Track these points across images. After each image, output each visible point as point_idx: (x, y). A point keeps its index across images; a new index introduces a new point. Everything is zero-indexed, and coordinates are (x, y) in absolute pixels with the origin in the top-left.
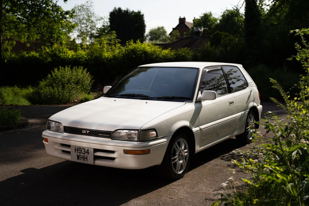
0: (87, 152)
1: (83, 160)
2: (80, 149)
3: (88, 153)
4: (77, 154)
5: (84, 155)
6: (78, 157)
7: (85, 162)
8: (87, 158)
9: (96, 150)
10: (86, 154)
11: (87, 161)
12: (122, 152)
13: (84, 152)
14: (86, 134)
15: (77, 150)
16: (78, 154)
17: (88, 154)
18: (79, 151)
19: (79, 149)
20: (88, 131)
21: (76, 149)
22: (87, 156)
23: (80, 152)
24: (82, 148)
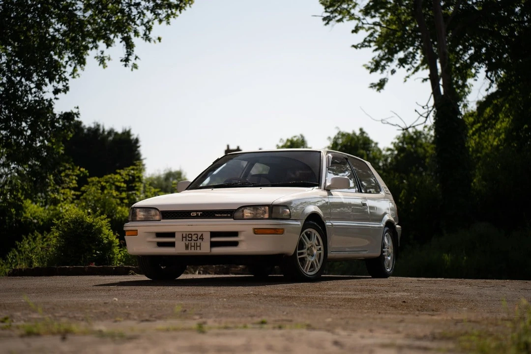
1: (194, 250)
2: (190, 236)
3: (202, 239)
4: (185, 243)
5: (195, 242)
6: (187, 247)
7: (198, 251)
8: (200, 246)
9: (213, 234)
10: (200, 241)
11: (200, 250)
12: (252, 232)
13: (196, 239)
14: (197, 217)
15: (186, 237)
16: (187, 243)
17: (202, 241)
18: (188, 238)
19: (187, 236)
20: (199, 213)
21: (184, 236)
22: (200, 243)
23: (190, 239)
24: (193, 234)
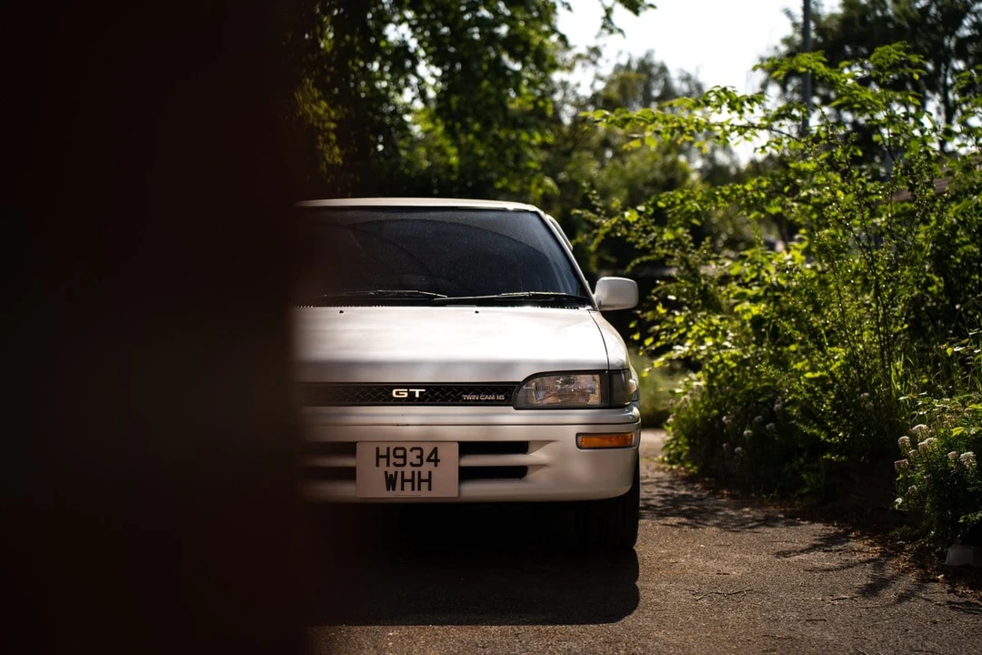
0: (433, 457)
1: (413, 489)
2: (400, 453)
3: (436, 461)
4: (386, 473)
5: (416, 470)
6: (391, 482)
7: (423, 494)
8: (429, 481)
9: (468, 448)
10: (427, 467)
11: (430, 489)
13: (418, 461)
14: (412, 401)
15: (387, 456)
16: (392, 470)
17: (436, 465)
18: (393, 459)
19: (392, 454)
20: (417, 389)
21: (383, 452)
22: (430, 473)
23: (400, 461)
24: (408, 447)
